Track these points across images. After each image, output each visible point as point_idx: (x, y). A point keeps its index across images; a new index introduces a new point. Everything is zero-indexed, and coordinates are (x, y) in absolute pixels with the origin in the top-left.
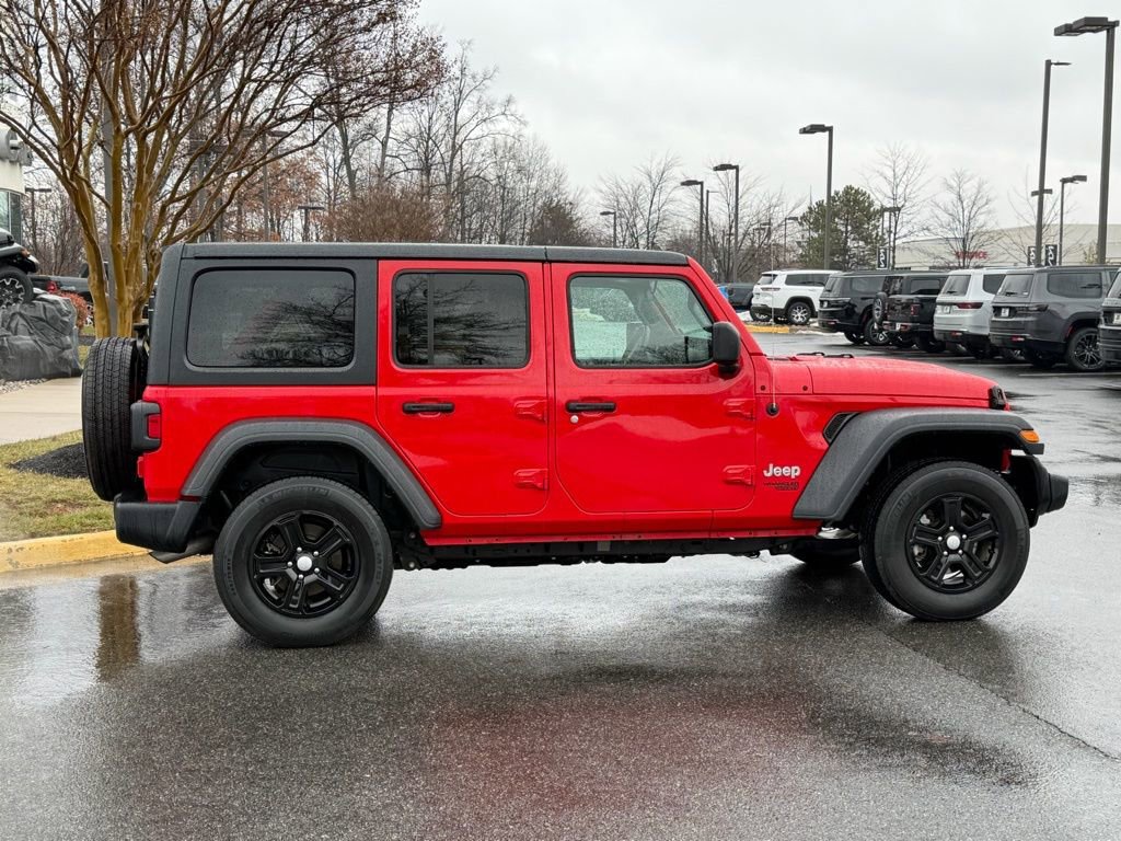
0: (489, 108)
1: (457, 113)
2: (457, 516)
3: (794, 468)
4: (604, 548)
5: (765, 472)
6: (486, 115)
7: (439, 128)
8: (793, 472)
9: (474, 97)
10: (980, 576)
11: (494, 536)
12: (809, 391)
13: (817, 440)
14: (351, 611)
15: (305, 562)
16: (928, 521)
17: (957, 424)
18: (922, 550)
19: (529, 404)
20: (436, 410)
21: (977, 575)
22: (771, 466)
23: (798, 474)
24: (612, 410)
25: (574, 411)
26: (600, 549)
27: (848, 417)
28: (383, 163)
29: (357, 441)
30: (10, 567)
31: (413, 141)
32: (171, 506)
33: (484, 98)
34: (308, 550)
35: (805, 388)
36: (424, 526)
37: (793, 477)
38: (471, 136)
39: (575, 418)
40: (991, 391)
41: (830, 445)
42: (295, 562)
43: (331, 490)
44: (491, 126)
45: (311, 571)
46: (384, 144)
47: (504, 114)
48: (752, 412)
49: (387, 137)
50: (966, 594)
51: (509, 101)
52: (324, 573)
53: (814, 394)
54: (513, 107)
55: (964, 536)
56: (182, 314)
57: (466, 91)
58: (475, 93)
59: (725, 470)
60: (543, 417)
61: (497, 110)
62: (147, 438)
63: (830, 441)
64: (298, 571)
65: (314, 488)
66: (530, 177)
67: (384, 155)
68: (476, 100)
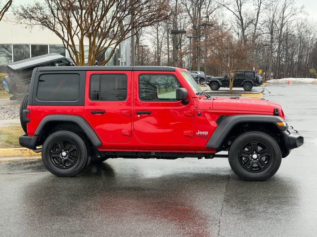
0: (295, 10)
1: (283, 12)
2: (105, 143)
3: (206, 132)
4: (153, 154)
5: (197, 133)
6: (294, 13)
7: (277, 18)
8: (206, 133)
9: (290, 7)
10: (264, 168)
11: (117, 149)
12: (211, 109)
13: (213, 123)
14: (76, 168)
15: (64, 154)
16: (247, 150)
17: (255, 120)
18: (245, 159)
19: (126, 111)
20: (100, 113)
21: (262, 167)
22: (199, 131)
23: (207, 134)
24: (150, 114)
25: (138, 114)
26: (152, 154)
27: (224, 117)
28: (255, 31)
29: (76, 121)
30: (30, 154)
31: (268, 23)
32: (31, 137)
33: (294, 7)
34: (65, 151)
35: (210, 108)
36: (95, 145)
37: (206, 135)
38: (288, 21)
39: (139, 116)
40: (274, 110)
41: (218, 125)
42: (62, 154)
43: (71, 134)
44: (295, 16)
45: (66, 156)
46: (256, 25)
47: (301, 12)
48: (192, 115)
49: (257, 23)
50: (259, 173)
51: (303, 7)
52: (69, 157)
53: (213, 110)
54: (304, 9)
55: (259, 155)
56: (36, 86)
57: (287, 5)
58: (291, 5)
59: (184, 132)
60: (129, 115)
61: (298, 11)
62: (26, 119)
63: (218, 124)
64: (62, 156)
65: (66, 134)
66: (310, 33)
67: (255, 29)
68: (290, 8)
